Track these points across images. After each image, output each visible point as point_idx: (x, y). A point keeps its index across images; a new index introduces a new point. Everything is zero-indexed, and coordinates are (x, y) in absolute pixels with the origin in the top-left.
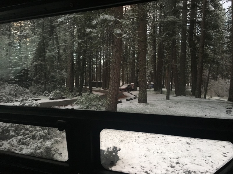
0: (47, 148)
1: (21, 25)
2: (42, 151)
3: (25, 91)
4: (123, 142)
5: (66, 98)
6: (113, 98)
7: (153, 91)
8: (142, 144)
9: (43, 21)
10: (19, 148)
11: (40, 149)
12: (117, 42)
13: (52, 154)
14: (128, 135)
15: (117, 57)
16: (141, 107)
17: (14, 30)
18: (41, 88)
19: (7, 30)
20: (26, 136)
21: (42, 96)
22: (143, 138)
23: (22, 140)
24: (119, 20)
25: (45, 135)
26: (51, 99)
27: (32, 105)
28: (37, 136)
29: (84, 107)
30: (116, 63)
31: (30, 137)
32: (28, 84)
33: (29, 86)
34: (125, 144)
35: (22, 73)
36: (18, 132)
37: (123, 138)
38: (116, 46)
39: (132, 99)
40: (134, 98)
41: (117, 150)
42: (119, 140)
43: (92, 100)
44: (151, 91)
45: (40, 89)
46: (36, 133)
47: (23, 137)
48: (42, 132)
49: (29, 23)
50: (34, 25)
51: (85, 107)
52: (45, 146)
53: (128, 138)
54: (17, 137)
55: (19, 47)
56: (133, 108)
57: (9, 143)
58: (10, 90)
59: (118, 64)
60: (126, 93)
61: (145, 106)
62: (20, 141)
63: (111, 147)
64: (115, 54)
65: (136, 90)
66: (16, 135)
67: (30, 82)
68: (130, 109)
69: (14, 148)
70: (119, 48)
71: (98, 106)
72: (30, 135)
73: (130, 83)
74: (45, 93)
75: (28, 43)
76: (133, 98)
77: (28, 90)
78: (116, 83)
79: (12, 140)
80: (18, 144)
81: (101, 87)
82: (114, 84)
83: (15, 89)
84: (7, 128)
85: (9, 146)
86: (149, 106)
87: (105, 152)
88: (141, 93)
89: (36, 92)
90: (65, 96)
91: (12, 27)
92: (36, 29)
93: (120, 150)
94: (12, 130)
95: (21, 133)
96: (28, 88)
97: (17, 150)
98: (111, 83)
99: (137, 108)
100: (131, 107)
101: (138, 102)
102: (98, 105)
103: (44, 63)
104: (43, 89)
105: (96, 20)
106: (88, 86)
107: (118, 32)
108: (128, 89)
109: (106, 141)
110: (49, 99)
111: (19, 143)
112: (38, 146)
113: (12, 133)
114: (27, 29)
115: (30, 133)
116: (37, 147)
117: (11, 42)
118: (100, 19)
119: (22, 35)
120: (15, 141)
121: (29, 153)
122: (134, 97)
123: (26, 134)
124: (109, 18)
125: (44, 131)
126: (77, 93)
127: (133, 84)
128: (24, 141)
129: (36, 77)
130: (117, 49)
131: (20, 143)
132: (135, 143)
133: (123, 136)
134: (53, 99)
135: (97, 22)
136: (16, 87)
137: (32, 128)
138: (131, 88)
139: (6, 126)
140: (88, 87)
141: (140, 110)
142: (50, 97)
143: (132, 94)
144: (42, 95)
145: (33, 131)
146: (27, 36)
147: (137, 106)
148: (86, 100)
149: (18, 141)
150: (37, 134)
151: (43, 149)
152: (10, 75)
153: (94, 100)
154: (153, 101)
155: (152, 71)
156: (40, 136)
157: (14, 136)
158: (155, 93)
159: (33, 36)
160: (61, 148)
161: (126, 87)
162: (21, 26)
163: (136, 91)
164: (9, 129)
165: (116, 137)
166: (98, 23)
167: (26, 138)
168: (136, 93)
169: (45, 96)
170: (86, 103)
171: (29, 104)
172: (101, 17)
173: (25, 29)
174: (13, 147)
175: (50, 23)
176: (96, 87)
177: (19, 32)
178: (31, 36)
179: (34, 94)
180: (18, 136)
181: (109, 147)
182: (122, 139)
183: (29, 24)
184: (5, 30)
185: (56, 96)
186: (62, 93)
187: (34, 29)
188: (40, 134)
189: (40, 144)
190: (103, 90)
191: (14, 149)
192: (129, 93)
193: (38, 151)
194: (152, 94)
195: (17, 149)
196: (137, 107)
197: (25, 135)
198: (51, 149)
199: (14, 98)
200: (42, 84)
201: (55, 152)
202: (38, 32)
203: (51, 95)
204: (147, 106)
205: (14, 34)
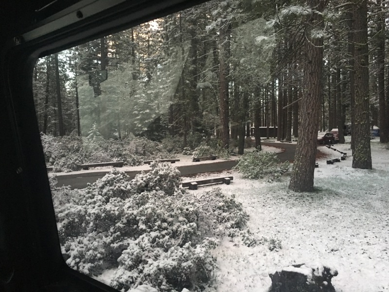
0: (199, 259)
1: (148, 44)
2: (191, 264)
3: (157, 147)
4: (335, 252)
5: (218, 158)
6: (306, 161)
7: (378, 143)
8: (379, 261)
9: (181, 33)
10: (154, 254)
11: (188, 260)
12: (313, 55)
13: (207, 270)
14: (344, 238)
15: (314, 84)
16: (360, 177)
17: (140, 54)
18: (179, 141)
19: (130, 54)
20: (164, 232)
21: (181, 155)
22: (381, 248)
23: (157, 239)
24: (320, 13)
25: (192, 231)
26: (195, 160)
27: (169, 173)
28: (181, 232)
29: (250, 176)
30: (312, 95)
31: (170, 233)
32: (161, 136)
33: (162, 138)
34: (342, 257)
35: (152, 118)
36: (151, 224)
37: (335, 244)
38: (310, 62)
39: (337, 161)
40: (342, 157)
41: (330, 274)
42: (327, 249)
43: (263, 163)
44: (375, 143)
45: (177, 143)
46: (179, 227)
47: (159, 234)
48: (188, 225)
49: (160, 39)
50: (168, 43)
51: (253, 176)
52: (195, 256)
53: (345, 245)
54: (149, 233)
55: (147, 79)
56: (344, 178)
57: (138, 244)
58: (137, 146)
59: (315, 98)
60: (324, 149)
61: (369, 175)
62: (154, 241)
63: (318, 269)
64: (310, 78)
65: (342, 141)
66: (147, 230)
67: (164, 132)
68: (338, 181)
69: (146, 253)
70: (317, 66)
71: (276, 175)
72: (169, 230)
73: (330, 130)
74: (186, 150)
75: (159, 72)
76: (340, 158)
77: (162, 145)
78: (312, 133)
79: (143, 239)
80: (151, 246)
81: (275, 138)
82: (308, 134)
83: (143, 144)
84: (134, 217)
85: (138, 251)
86: (376, 174)
87: (308, 280)
88: (359, 150)
89: (172, 149)
90: (217, 155)
91: (136, 48)
92: (171, 48)
93: (336, 274)
94: (142, 220)
95: (156, 227)
96: (161, 142)
97: (150, 258)
98: (302, 133)
99: (351, 178)
100: (338, 177)
101: (353, 167)
102: (275, 172)
103: (182, 102)
104: (182, 143)
105: (274, 19)
106: (252, 135)
107: (318, 36)
108: (329, 141)
109: (299, 247)
110: (192, 160)
111: (153, 243)
112: (183, 254)
113: (142, 226)
114: (157, 49)
115: (168, 227)
116: (183, 257)
117: (135, 73)
118: (281, 16)
119: (150, 59)
120: (146, 240)
121: (169, 267)
122: (342, 155)
123: (162, 228)
124: (299, 12)
125: (191, 224)
126: (236, 148)
127: (337, 130)
128: (161, 240)
129: (171, 125)
130: (313, 69)
131: (155, 244)
132: (363, 258)
133: (334, 239)
134: (198, 160)
135: (276, 23)
136: (143, 140)
137: (171, 217)
138: (333, 138)
139: (133, 214)
140: (253, 138)
141: (359, 183)
142: (193, 156)
143: (335, 150)
144: (181, 152)
145: (174, 223)
146: (157, 60)
147: (351, 174)
148: (253, 163)
149: (151, 239)
150: (179, 229)
151: (192, 260)
152: (136, 122)
153: (268, 164)
154: (383, 163)
155: (376, 103)
156: (186, 232)
157: (145, 231)
158: (384, 147)
159: (167, 60)
160: (219, 255)
161: (323, 136)
162: (149, 46)
163: (343, 143)
164: (138, 218)
165: (320, 240)
166: (278, 24)
167: (164, 236)
168: (344, 148)
169: (186, 154)
170: (253, 169)
171: (165, 171)
172: (285, 11)
173: (154, 50)
174: (143, 251)
175: (191, 36)
176: (266, 138)
177: (146, 56)
178: (164, 60)
179: (170, 151)
180: (151, 231)
181: (315, 268)
182: (332, 245)
183: (160, 42)
184: (128, 55)
185: (203, 154)
186: (212, 150)
187: (168, 49)
188: (185, 230)
189: (188, 251)
190: (279, 142)
191: (146, 255)
192: (329, 148)
193: (184, 264)
194: (377, 149)
195: (150, 254)
196: (352, 176)
197: (161, 230)
198: (206, 261)
199: (142, 158)
200: (181, 135)
201: (211, 267)
202: (174, 52)
203: (196, 153)
204: (372, 175)
205: (139, 59)
